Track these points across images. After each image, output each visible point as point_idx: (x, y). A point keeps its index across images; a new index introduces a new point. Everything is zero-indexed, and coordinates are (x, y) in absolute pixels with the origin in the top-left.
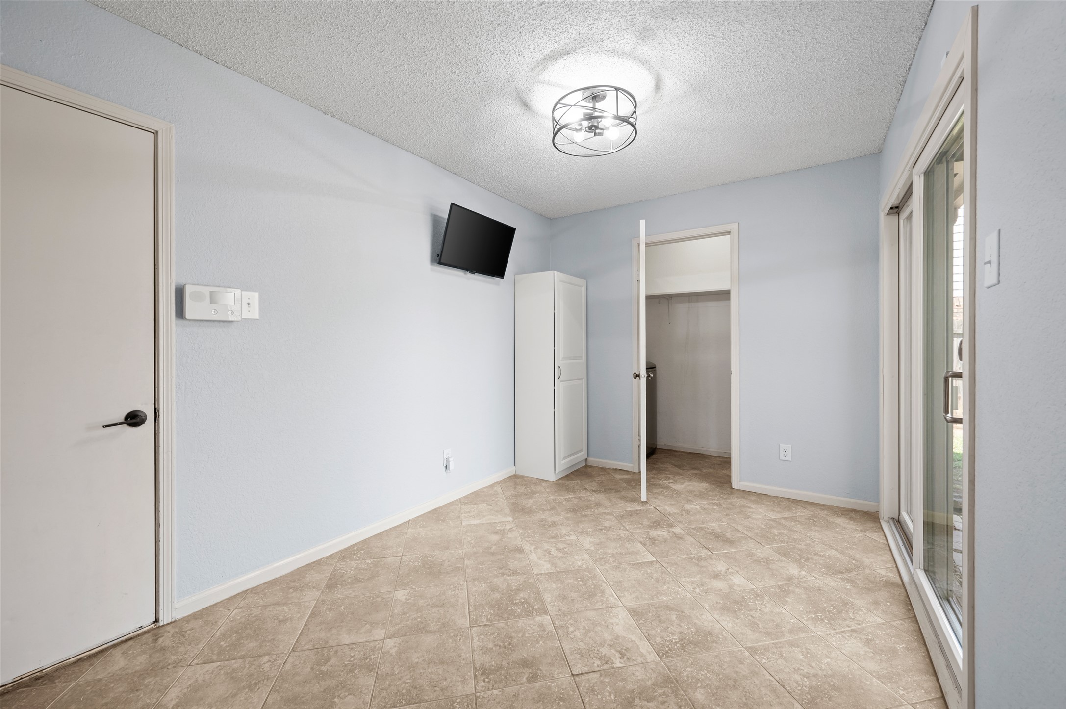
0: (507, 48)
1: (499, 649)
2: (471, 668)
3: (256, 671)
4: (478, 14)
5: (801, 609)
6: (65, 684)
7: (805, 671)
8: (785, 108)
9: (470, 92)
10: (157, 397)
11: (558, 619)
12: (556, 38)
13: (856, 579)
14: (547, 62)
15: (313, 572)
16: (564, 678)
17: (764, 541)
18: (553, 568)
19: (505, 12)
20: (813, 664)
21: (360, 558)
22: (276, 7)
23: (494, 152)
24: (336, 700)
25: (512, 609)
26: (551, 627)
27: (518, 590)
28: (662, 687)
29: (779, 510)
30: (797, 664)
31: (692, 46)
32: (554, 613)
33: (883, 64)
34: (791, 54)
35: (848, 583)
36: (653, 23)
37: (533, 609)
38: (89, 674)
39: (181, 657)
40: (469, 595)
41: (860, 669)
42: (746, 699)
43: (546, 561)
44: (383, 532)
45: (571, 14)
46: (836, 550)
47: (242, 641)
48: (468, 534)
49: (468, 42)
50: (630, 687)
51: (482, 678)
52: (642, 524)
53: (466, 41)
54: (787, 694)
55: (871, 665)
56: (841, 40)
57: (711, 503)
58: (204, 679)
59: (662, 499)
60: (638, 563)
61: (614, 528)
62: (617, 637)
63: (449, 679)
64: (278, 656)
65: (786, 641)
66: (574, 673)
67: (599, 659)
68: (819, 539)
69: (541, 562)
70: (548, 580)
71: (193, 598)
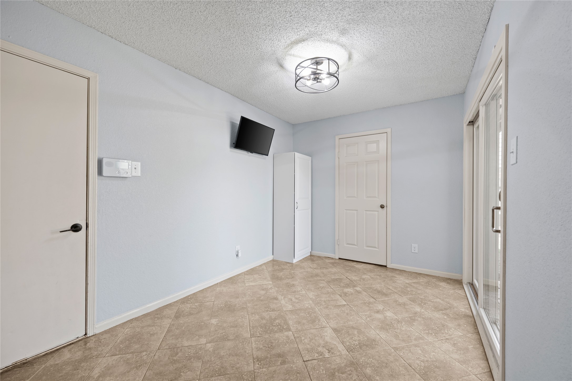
0: (272, 37)
1: (266, 348)
2: (251, 358)
3: (139, 359)
4: (258, 20)
5: (421, 328)
6: (39, 366)
7: (422, 359)
8: (415, 70)
9: (252, 59)
10: (87, 217)
11: (296, 333)
12: (298, 33)
13: (449, 313)
14: (293, 45)
15: (167, 310)
16: (299, 363)
17: (403, 294)
18: (293, 308)
19: (272, 19)
20: (426, 356)
21: (192, 302)
22: (153, 15)
23: (264, 90)
24: (182, 374)
25: (272, 329)
26: (293, 338)
27: (275, 319)
28: (349, 367)
29: (411, 278)
30: (418, 355)
31: (368, 38)
32: (294, 331)
33: (465, 49)
34: (418, 43)
35: (445, 315)
36: (348, 26)
37: (283, 328)
38: (51, 361)
39: (100, 353)
40: (250, 321)
41: (449, 358)
42: (392, 373)
43: (290, 304)
44: (204, 289)
45: (306, 21)
46: (440, 299)
47: (132, 345)
48: (249, 291)
49: (252, 34)
50: (333, 367)
51: (257, 363)
52: (340, 285)
53: (251, 34)
54: (413, 370)
55: (456, 356)
56: (443, 36)
57: (376, 275)
58: (112, 363)
59: (350, 273)
60: (337, 305)
61: (325, 288)
62: (327, 342)
63: (240, 363)
64: (151, 352)
65: (413, 344)
66: (304, 360)
67: (317, 353)
68: (431, 293)
69: (287, 305)
70: (290, 314)
71: (105, 323)
